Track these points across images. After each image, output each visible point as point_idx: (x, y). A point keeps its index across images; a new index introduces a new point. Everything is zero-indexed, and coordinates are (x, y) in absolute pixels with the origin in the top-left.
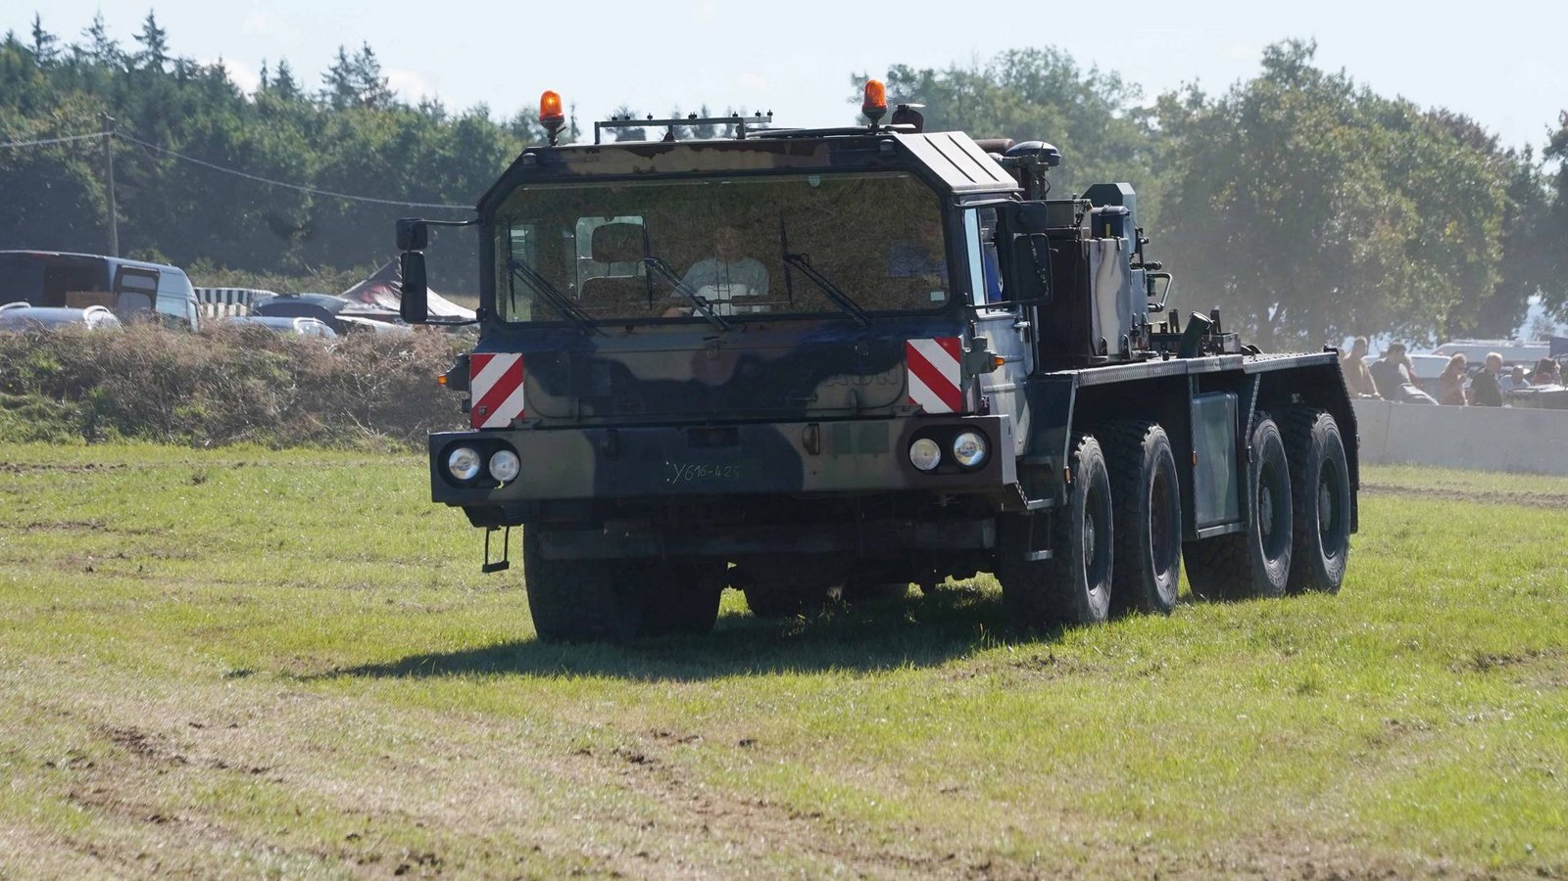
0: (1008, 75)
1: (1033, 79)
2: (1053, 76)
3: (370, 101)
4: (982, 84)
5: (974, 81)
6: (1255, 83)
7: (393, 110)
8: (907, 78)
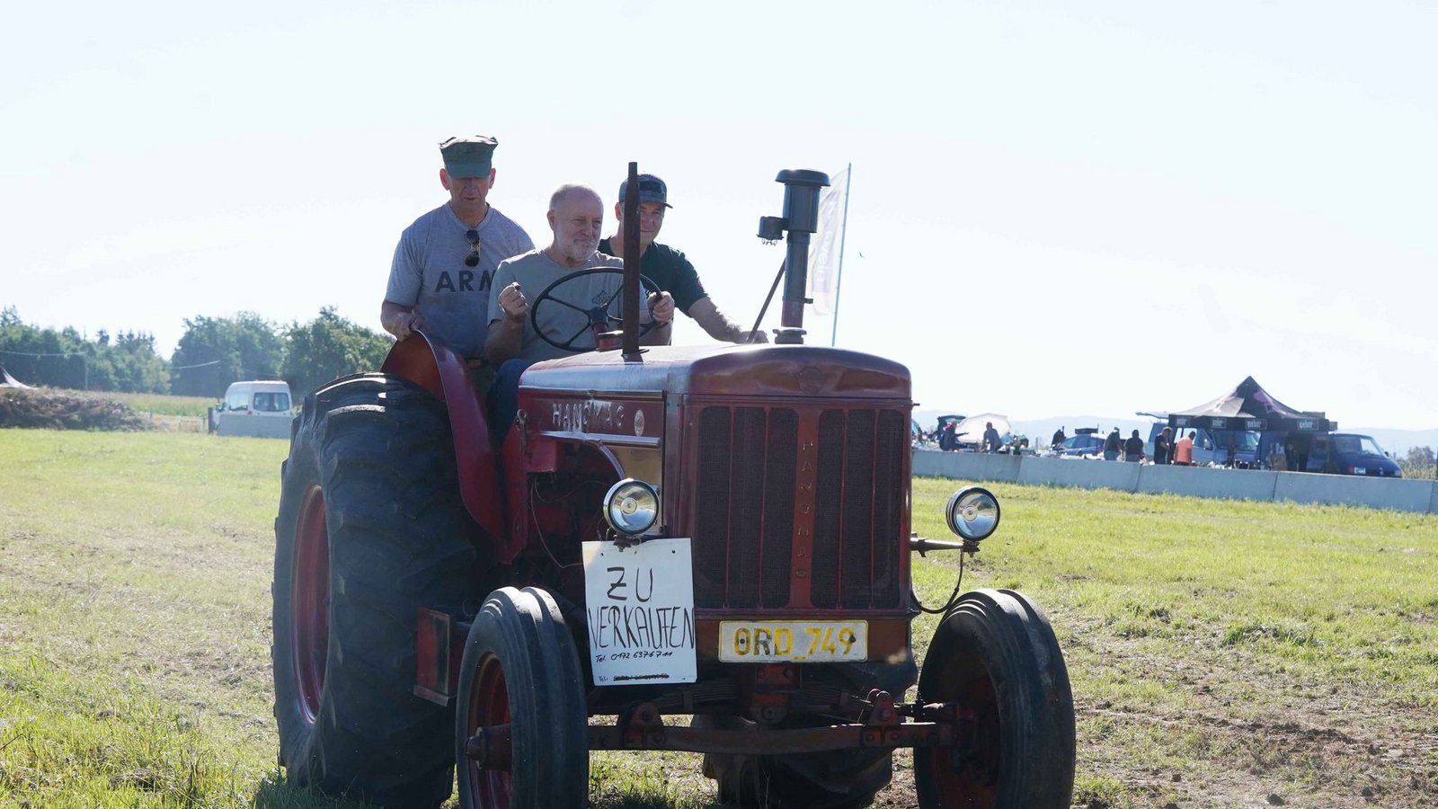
0: (238, 320)
1: (247, 321)
2: (254, 320)
3: (14, 324)
4: (228, 323)
5: (225, 321)
6: (316, 320)
7: (21, 326)
8: (202, 319)
